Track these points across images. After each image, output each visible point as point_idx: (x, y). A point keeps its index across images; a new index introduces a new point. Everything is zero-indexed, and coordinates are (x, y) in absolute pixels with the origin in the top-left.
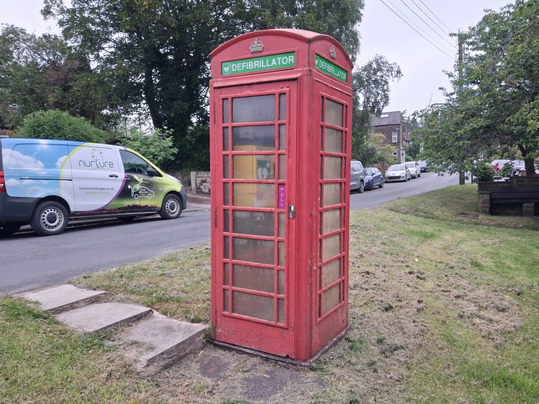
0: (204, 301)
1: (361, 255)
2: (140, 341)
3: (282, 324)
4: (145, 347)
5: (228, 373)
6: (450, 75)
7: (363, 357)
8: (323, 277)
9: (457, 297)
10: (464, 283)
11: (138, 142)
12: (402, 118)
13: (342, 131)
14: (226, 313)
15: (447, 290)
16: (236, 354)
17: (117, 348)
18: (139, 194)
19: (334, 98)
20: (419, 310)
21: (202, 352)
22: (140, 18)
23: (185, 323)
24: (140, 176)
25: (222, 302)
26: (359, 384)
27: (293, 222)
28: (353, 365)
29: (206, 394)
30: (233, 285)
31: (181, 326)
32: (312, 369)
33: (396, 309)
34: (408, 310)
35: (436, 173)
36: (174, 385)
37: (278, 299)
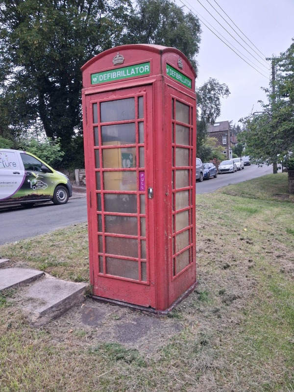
0: (85, 265)
1: (204, 227)
2: (35, 297)
3: (145, 282)
4: (38, 302)
5: (104, 321)
6: (267, 91)
7: (209, 305)
8: (176, 244)
9: (279, 257)
10: (282, 246)
11: (35, 148)
12: (230, 126)
13: (189, 128)
14: (101, 274)
15: (270, 251)
16: (110, 306)
17: (17, 304)
18: (36, 186)
19: (182, 100)
20: (250, 268)
21: (83, 305)
22: (33, 55)
23: (70, 283)
24: (37, 172)
25: (98, 265)
26: (207, 327)
27: (152, 201)
28: (202, 312)
29: (86, 338)
30: (106, 252)
31: (66, 285)
32: (170, 316)
33: (232, 267)
34: (241, 267)
35: (257, 164)
36: (62, 332)
37: (141, 262)
